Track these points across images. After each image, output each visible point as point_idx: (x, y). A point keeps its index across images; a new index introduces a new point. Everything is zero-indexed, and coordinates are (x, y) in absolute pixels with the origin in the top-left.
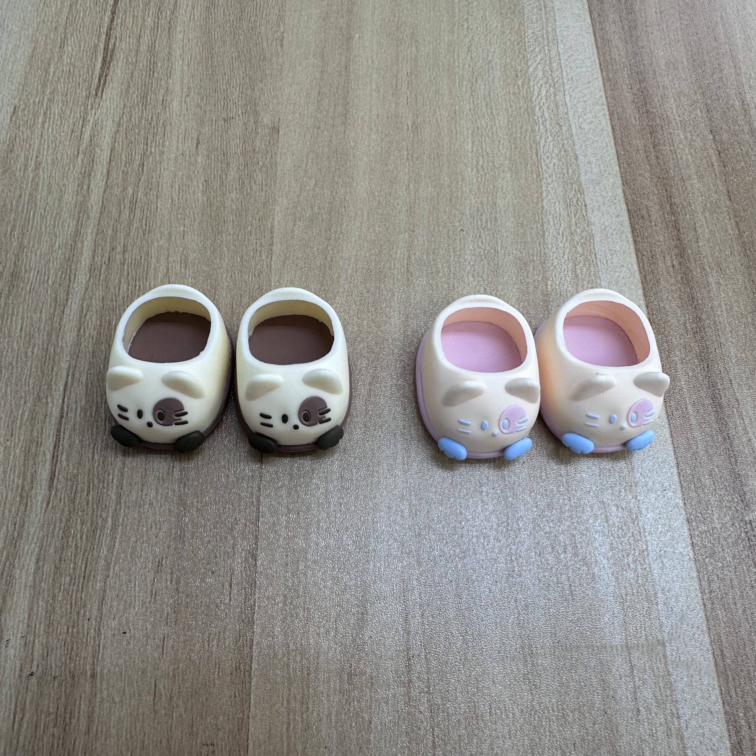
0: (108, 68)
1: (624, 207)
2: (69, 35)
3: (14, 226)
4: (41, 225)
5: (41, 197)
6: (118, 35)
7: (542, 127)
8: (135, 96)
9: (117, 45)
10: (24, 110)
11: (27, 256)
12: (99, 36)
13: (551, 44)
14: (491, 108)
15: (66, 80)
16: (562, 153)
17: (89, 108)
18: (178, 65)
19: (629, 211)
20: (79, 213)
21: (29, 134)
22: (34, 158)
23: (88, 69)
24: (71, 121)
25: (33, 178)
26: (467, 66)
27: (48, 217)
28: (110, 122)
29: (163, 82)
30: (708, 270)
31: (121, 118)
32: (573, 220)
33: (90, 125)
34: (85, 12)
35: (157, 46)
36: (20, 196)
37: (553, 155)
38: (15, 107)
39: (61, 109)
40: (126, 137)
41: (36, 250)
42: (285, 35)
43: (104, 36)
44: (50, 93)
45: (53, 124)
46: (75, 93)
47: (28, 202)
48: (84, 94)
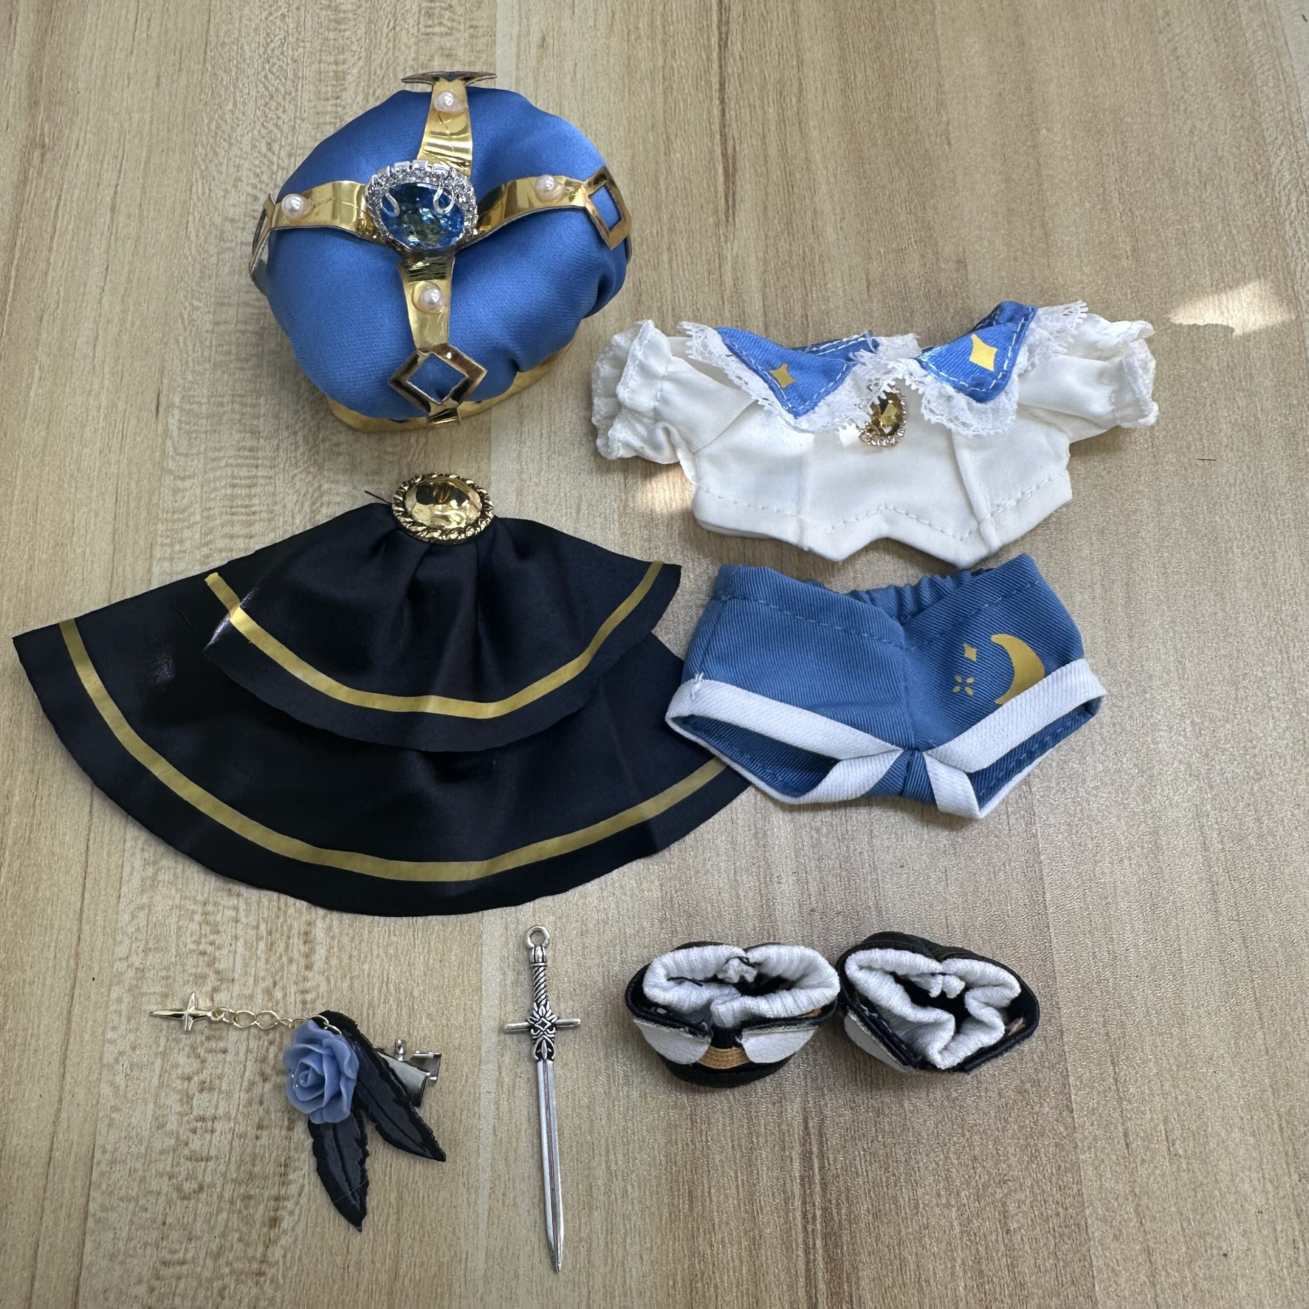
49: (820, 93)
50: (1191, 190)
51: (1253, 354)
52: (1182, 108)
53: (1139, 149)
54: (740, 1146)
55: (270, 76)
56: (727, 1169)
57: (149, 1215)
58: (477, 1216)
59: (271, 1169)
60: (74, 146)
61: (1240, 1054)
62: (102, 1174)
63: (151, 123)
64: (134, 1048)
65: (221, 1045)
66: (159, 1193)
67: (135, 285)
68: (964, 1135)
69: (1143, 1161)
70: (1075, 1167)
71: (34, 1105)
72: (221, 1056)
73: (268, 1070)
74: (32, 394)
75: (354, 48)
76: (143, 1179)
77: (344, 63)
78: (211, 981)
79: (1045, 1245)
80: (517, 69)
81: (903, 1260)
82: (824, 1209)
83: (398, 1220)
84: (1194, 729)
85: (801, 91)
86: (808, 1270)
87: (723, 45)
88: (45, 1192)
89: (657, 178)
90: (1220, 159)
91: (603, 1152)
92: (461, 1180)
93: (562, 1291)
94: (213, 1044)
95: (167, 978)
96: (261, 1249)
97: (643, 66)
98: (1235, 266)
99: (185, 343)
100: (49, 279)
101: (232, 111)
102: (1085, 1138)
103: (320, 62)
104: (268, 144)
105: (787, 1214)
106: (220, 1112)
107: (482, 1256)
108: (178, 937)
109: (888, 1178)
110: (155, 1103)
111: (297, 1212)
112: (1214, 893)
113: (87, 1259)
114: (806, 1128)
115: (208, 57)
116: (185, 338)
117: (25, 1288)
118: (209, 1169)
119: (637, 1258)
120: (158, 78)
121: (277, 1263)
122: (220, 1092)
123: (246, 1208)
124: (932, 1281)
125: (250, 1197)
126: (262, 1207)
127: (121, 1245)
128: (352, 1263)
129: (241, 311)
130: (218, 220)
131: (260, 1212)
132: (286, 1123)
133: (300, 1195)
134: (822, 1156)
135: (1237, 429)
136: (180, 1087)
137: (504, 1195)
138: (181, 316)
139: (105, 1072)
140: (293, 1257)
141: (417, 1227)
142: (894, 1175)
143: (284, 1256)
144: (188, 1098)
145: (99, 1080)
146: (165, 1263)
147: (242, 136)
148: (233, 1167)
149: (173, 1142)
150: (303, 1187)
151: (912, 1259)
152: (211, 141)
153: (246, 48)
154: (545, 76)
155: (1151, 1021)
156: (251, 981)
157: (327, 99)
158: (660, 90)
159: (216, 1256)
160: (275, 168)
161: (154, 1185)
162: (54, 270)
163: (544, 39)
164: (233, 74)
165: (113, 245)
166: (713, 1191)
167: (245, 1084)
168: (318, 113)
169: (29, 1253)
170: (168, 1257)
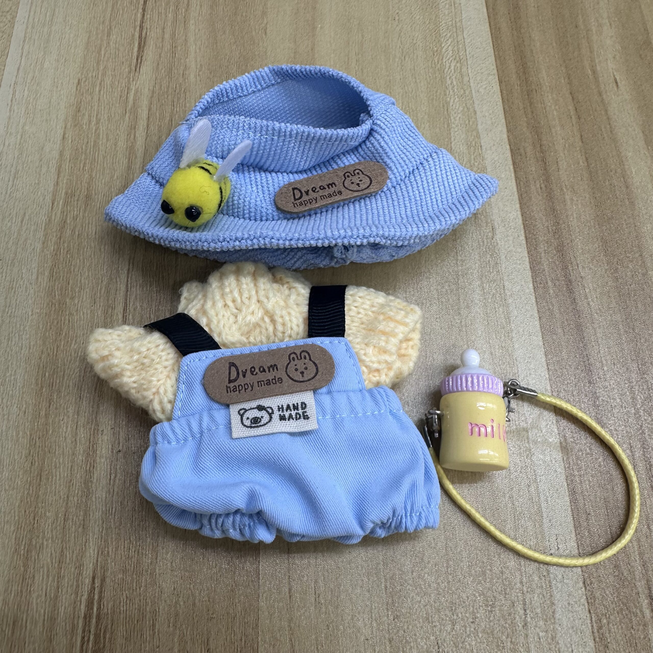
0: (143, 51)
1: (508, 147)
2: (113, 27)
3: (85, 163)
4: (103, 163)
5: (102, 144)
6: (148, 27)
7: (451, 91)
8: (163, 71)
9: (148, 34)
10: (85, 81)
11: (95, 184)
12: (135, 28)
13: (458, 31)
14: (415, 78)
15: (114, 60)
16: (466, 109)
17: (131, 79)
18: (192, 49)
19: (511, 150)
20: (130, 154)
21: (90, 99)
22: (95, 116)
23: (128, 52)
24: (119, 89)
25: (96, 130)
26: (398, 47)
27: (108, 157)
28: (147, 90)
29: (182, 61)
30: (565, 190)
31: (154, 87)
32: (472, 157)
33: (133, 92)
34: (123, 10)
35: (177, 35)
36: (88, 142)
37: (459, 112)
38: (79, 80)
39: (112, 81)
40: (159, 101)
41: (102, 180)
42: (268, 26)
43: (138, 28)
44: (104, 69)
45: (107, 91)
46: (121, 69)
47: (94, 146)
48: (127, 70)
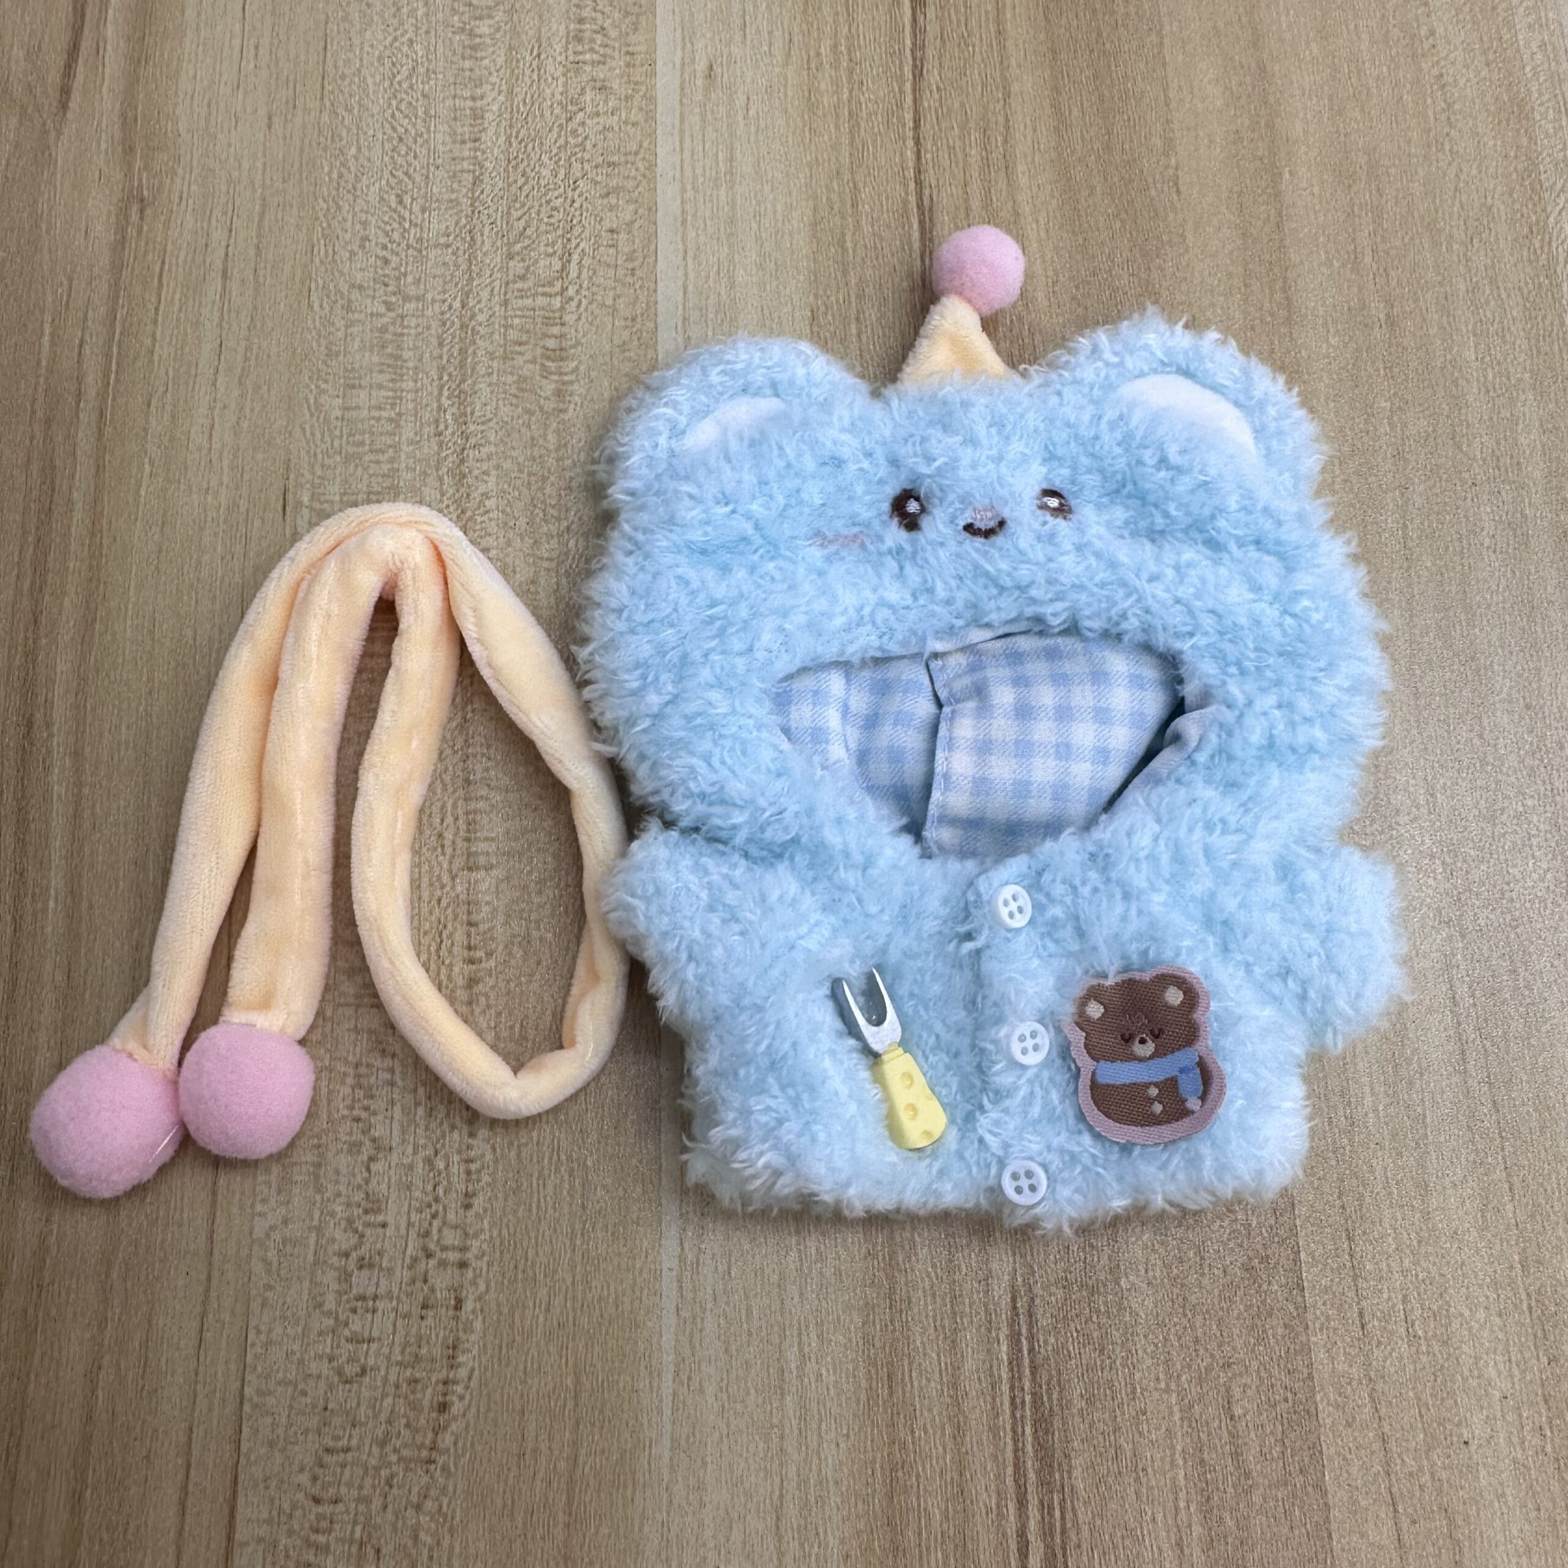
49: (1029, 131)
50: (1456, 247)
51: (1523, 440)
52: (1447, 148)
53: (1397, 197)
54: (943, 1327)
55: (397, 114)
56: (928, 1351)
57: (309, 1400)
58: (661, 1401)
59: (437, 1351)
60: (177, 200)
61: (1487, 1228)
62: (256, 1357)
63: (264, 171)
64: (285, 1222)
65: (380, 1218)
66: (319, 1377)
67: (253, 363)
68: (1185, 1315)
69: (1379, 1343)
70: (1306, 1349)
71: (180, 1283)
72: (380, 1230)
73: (432, 1246)
74: (143, 493)
75: (493, 79)
76: (301, 1362)
77: (482, 98)
78: (367, 1150)
79: (1272, 1433)
80: (681, 103)
81: (1118, 1448)
82: (1033, 1394)
83: (576, 1405)
84: (1445, 870)
85: (1007, 128)
86: (1016, 1457)
87: (918, 73)
88: (197, 1374)
89: (843, 235)
90: (1490, 208)
91: (795, 1334)
92: (643, 1363)
93: (753, 1479)
94: (371, 1218)
95: (319, 1146)
96: (430, 1435)
97: (825, 100)
98: (1504, 336)
99: (312, 434)
100: (156, 357)
101: (356, 158)
102: (1317, 1318)
103: (455, 97)
104: (398, 196)
105: (994, 1399)
106: (382, 1290)
107: (667, 1443)
108: (329, 1101)
109: (1102, 1361)
110: (311, 1282)
111: (468, 1397)
112: (1463, 1052)
113: (244, 1448)
114: (1015, 1308)
115: (326, 92)
116: (312, 426)
117: (180, 1476)
118: (371, 1352)
119: (833, 1446)
120: (270, 118)
121: (448, 1450)
122: (381, 1268)
123: (413, 1392)
124: (1150, 1470)
125: (416, 1381)
126: (429, 1392)
127: (280, 1431)
128: (528, 1451)
129: (374, 393)
130: (344, 288)
131: (428, 1397)
132: (453, 1302)
133: (470, 1378)
134: (1031, 1338)
135: (1500, 527)
136: (337, 1265)
137: (689, 1378)
138: (307, 400)
139: (256, 1248)
140: (464, 1444)
141: (597, 1412)
142: (1109, 1357)
143: (455, 1444)
144: (345, 1276)
145: (250, 1256)
146: (328, 1450)
147: (368, 187)
148: (397, 1349)
149: (332, 1322)
150: (472, 1370)
151: (1128, 1448)
152: (334, 193)
153: (370, 81)
154: (713, 112)
155: (1390, 1193)
156: (410, 1150)
157: (463, 142)
158: (845, 128)
159: (382, 1444)
160: (407, 225)
161: (313, 1368)
162: (161, 347)
163: (711, 67)
164: (356, 111)
165: (226, 317)
166: (914, 1375)
167: (408, 1261)
168: (454, 159)
169: (183, 1439)
170: (331, 1444)
